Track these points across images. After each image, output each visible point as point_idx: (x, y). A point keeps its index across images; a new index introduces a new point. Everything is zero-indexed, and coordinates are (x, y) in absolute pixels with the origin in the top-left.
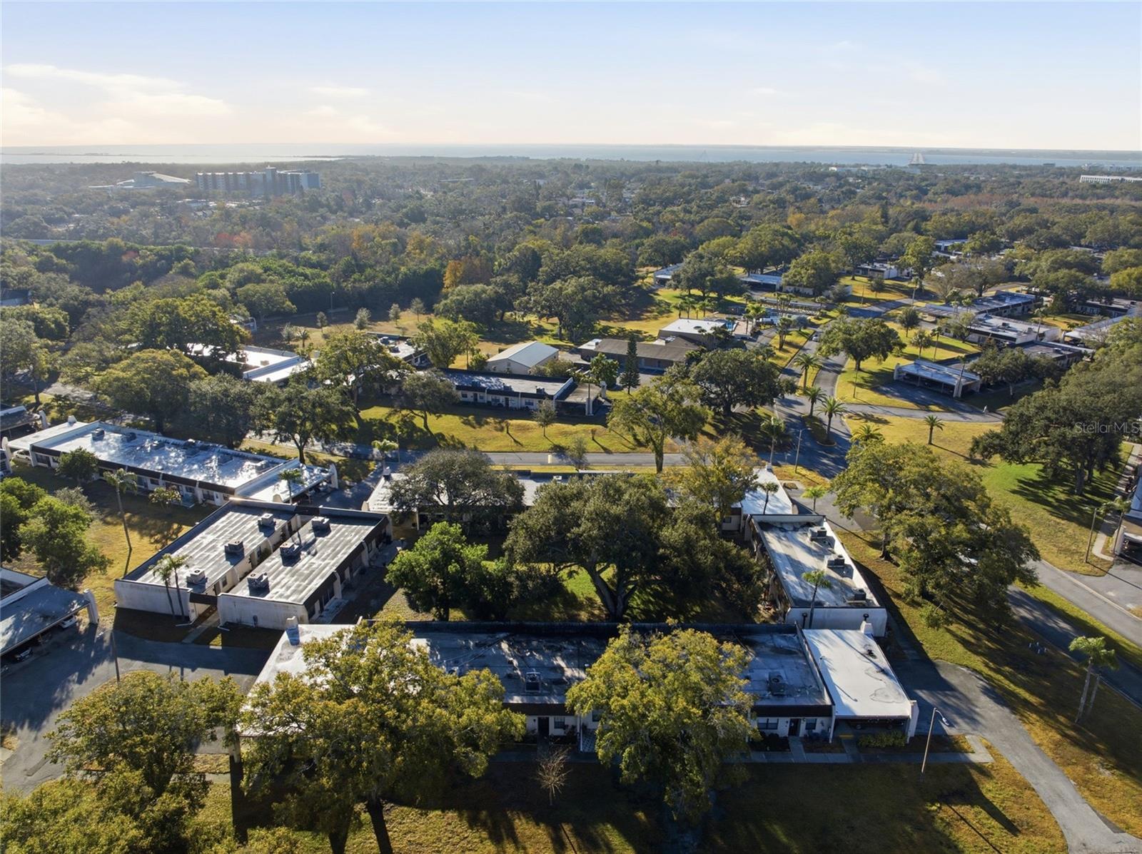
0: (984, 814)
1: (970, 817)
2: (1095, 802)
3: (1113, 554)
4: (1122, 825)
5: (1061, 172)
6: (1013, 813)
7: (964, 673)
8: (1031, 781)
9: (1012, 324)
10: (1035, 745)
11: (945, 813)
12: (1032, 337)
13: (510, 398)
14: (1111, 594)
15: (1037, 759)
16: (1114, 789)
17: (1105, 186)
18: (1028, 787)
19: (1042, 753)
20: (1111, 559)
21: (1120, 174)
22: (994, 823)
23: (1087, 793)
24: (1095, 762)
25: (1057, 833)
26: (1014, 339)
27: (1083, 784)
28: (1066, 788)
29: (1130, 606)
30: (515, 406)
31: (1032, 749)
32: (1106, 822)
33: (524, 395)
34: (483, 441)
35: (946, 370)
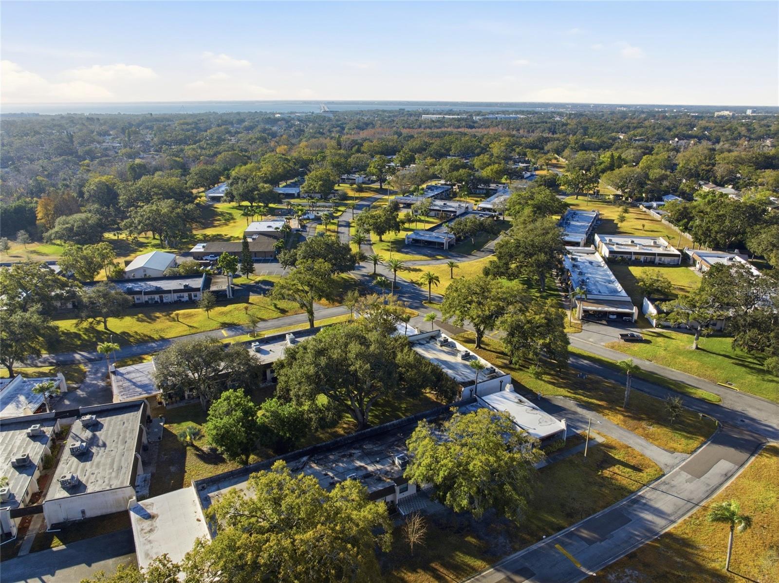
0: (621, 468)
1: (617, 471)
2: (656, 443)
3: (579, 319)
4: (672, 450)
5: (410, 114)
6: (633, 462)
7: (561, 399)
8: (627, 443)
9: (449, 203)
10: (615, 425)
11: (607, 473)
12: (463, 211)
13: (164, 295)
14: (591, 340)
15: (621, 431)
16: (659, 434)
17: (438, 121)
18: (628, 447)
19: (621, 428)
20: (579, 322)
21: (440, 114)
22: (628, 470)
23: (651, 440)
24: (644, 424)
25: (653, 464)
26: (455, 212)
27: (647, 436)
28: (642, 441)
29: (602, 344)
30: (169, 300)
31: (616, 427)
32: (666, 450)
33: (175, 291)
34: (163, 330)
35: (434, 234)
